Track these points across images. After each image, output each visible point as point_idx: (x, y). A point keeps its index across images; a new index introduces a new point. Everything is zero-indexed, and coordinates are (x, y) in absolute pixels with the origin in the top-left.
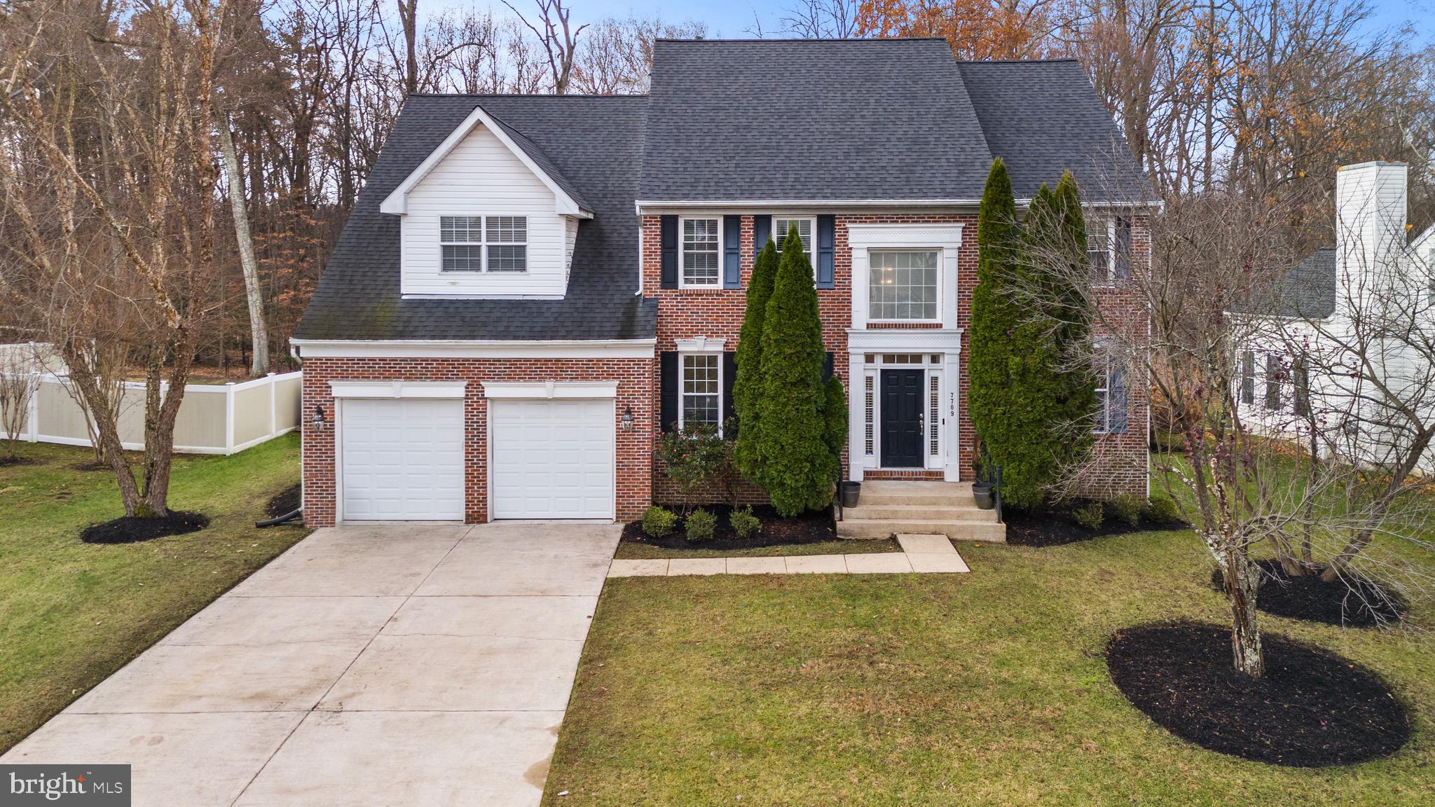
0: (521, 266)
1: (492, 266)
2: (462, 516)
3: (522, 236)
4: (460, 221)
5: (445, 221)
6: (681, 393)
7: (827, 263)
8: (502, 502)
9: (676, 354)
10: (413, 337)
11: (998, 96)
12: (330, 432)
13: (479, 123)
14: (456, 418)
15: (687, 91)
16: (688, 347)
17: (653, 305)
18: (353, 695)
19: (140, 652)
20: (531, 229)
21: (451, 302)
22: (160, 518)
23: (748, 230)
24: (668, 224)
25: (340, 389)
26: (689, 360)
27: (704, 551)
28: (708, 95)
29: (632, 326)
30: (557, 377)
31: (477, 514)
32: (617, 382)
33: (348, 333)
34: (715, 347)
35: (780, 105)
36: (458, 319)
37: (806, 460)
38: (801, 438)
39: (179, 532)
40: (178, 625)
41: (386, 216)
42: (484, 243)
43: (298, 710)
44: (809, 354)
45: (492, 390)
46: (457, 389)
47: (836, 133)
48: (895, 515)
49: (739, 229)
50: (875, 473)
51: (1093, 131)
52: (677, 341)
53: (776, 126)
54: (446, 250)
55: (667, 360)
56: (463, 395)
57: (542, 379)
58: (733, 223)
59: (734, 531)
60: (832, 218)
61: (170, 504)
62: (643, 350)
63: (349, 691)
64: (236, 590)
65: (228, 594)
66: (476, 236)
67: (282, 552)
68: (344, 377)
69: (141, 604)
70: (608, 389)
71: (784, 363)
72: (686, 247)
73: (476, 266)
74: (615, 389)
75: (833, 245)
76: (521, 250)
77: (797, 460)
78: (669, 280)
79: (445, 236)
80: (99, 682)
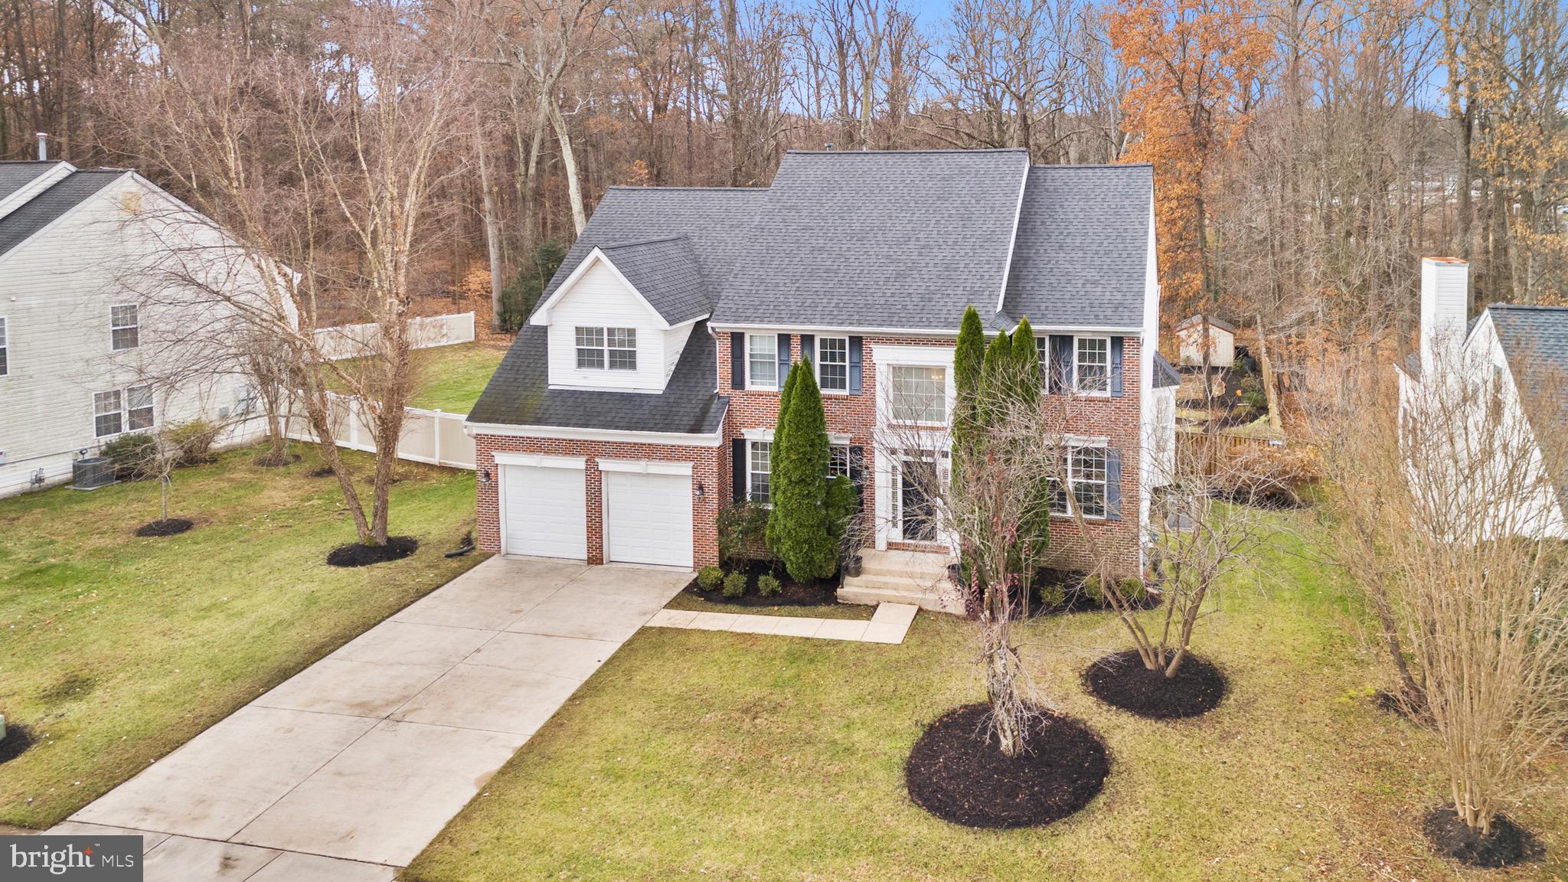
0: (632, 365)
1: (612, 365)
2: (585, 557)
3: (632, 343)
4: (589, 331)
5: (578, 330)
6: (749, 470)
7: (856, 374)
8: (616, 547)
9: (744, 441)
10: (547, 424)
11: (1062, 206)
12: (495, 489)
13: (597, 260)
14: (579, 485)
15: (790, 209)
16: (751, 435)
17: (727, 401)
18: (415, 710)
19: (313, 663)
20: (639, 338)
21: (582, 393)
22: (380, 546)
23: (796, 344)
24: (737, 339)
25: (500, 458)
26: (754, 445)
27: (734, 608)
28: (805, 213)
29: (704, 420)
30: (649, 457)
31: (595, 558)
32: (692, 464)
33: (502, 418)
34: (769, 436)
35: (857, 226)
36: (582, 409)
37: (805, 542)
38: (801, 525)
39: (390, 559)
40: (346, 643)
41: (536, 327)
42: (606, 348)
43: (377, 717)
44: (809, 460)
45: (604, 464)
46: (580, 463)
47: (888, 257)
48: (885, 586)
49: (789, 345)
50: (896, 544)
51: (1125, 249)
52: (743, 431)
53: (845, 248)
54: (580, 352)
55: (739, 445)
56: (584, 467)
57: (639, 458)
58: (784, 340)
59: (758, 590)
60: (861, 338)
61: (391, 534)
62: (713, 440)
63: (416, 706)
64: (396, 616)
65: (391, 619)
66: (600, 342)
67: (447, 582)
68: (503, 449)
69: (332, 624)
70: (686, 469)
71: (790, 466)
72: (751, 356)
73: (601, 365)
74: (691, 469)
75: (861, 361)
76: (633, 354)
77: (798, 543)
78: (738, 382)
79: (579, 341)
80: (279, 683)
